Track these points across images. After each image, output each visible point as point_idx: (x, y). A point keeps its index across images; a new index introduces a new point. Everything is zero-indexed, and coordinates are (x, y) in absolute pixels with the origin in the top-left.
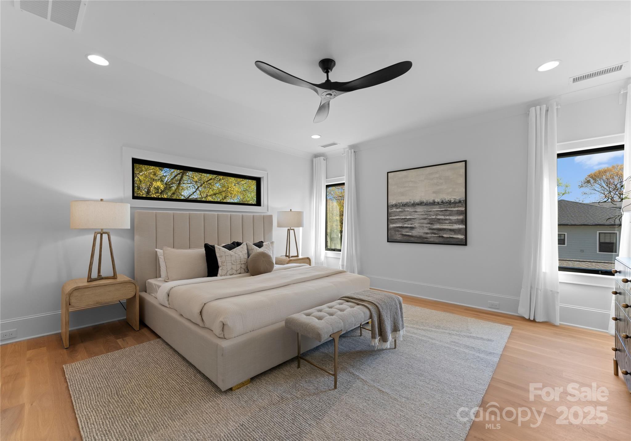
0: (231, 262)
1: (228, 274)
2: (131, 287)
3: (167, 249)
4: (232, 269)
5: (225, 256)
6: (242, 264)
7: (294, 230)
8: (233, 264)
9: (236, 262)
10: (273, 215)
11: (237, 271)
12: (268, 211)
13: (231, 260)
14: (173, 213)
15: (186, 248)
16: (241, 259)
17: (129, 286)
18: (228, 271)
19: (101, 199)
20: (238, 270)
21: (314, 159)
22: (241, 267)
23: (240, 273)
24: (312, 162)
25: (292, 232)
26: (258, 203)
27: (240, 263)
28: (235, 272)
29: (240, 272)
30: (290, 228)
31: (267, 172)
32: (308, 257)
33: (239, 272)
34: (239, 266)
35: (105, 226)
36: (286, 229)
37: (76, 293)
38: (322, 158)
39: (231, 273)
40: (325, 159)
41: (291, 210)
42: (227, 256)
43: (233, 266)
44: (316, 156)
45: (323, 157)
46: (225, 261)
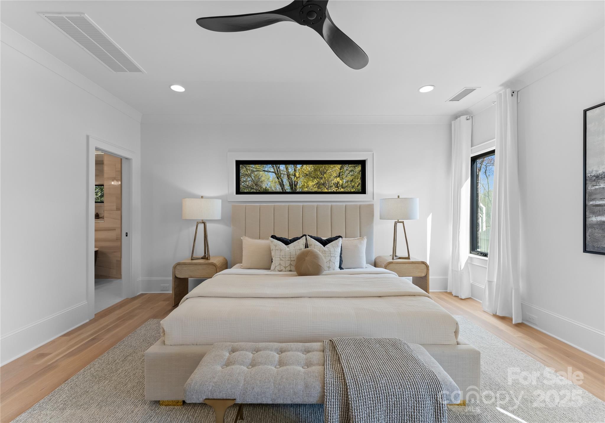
0: (280, 258)
1: (276, 269)
2: (213, 268)
3: (245, 238)
4: (280, 264)
5: (275, 250)
6: (291, 261)
7: (403, 222)
8: (281, 260)
9: (285, 258)
10: (374, 204)
11: (285, 267)
12: (373, 199)
13: (280, 255)
14: (260, 205)
15: (256, 238)
16: (291, 255)
17: (211, 267)
18: (276, 266)
19: (202, 196)
20: (287, 267)
21: (453, 122)
22: (291, 265)
23: (290, 271)
24: (450, 125)
25: (400, 226)
26: (363, 191)
27: (289, 259)
28: (284, 269)
29: (290, 269)
30: (398, 220)
31: (372, 153)
32: (423, 262)
33: (288, 268)
34: (288, 263)
35: (204, 218)
36: (393, 221)
37: (178, 267)
38: (463, 118)
39: (279, 270)
40: (468, 118)
41: (398, 196)
42: (277, 250)
43: (281, 261)
44: (456, 117)
45: (466, 116)
46: (274, 256)
